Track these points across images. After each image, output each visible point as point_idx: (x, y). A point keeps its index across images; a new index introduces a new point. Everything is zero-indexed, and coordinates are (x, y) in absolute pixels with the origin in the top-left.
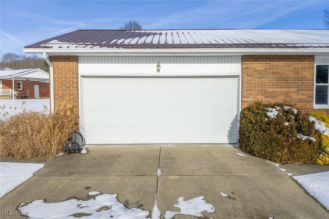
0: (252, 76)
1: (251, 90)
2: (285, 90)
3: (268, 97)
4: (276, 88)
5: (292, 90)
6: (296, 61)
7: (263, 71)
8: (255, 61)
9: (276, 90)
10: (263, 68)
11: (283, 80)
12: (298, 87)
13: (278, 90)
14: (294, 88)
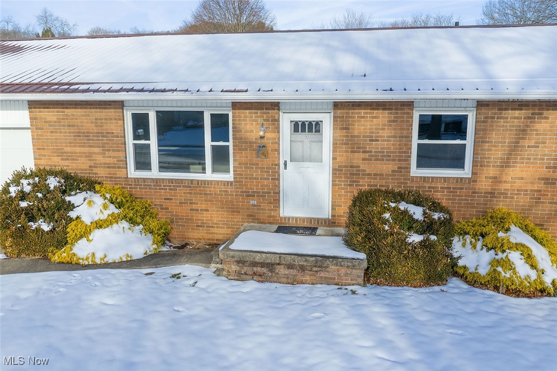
0: (42, 129)
1: (44, 149)
2: (86, 150)
3: (66, 159)
4: (75, 146)
5: (96, 150)
6: (97, 108)
7: (55, 122)
8: (44, 108)
9: (75, 149)
10: (55, 118)
11: (82, 136)
12: (103, 147)
13: (78, 149)
14: (98, 147)
